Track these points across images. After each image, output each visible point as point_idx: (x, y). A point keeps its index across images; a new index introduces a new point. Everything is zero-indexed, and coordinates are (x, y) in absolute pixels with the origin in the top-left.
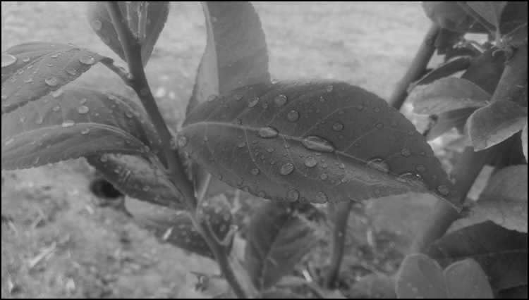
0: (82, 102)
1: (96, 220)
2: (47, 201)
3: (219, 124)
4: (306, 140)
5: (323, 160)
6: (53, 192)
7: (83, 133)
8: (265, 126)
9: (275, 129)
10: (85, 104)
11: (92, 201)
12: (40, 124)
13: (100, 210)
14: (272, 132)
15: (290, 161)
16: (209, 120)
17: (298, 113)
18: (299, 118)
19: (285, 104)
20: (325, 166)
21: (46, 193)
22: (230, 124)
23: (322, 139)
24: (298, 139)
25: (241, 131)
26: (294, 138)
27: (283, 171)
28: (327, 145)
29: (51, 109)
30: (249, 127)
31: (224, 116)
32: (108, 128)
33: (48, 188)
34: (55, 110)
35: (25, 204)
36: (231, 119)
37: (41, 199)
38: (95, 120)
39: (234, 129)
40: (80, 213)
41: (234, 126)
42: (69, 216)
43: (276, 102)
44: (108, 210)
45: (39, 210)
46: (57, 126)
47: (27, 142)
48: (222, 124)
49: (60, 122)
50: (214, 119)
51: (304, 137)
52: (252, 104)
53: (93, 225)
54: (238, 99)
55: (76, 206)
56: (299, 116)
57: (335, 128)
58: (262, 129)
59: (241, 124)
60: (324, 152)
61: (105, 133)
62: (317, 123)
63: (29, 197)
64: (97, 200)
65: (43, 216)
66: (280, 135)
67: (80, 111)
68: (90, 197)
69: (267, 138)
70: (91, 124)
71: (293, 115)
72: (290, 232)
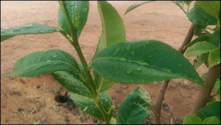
0: (54, 54)
1: (56, 111)
2: (38, 103)
3: (105, 58)
4: (138, 62)
5: (145, 68)
6: (40, 100)
7: (54, 64)
8: (122, 57)
9: (126, 58)
10: (55, 54)
11: (55, 103)
12: (39, 62)
13: (58, 107)
14: (125, 60)
15: (131, 69)
16: (101, 57)
17: (136, 52)
18: (135, 54)
19: (130, 49)
20: (145, 70)
21: (37, 100)
22: (109, 58)
23: (145, 61)
24: (135, 62)
25: (113, 60)
26: (133, 61)
27: (128, 72)
28: (147, 63)
29: (43, 56)
30: (116, 58)
31: (107, 55)
32: (64, 62)
33: (38, 98)
34: (44, 56)
35: (29, 104)
36: (109, 56)
37: (35, 103)
38: (59, 59)
39: (110, 60)
40: (50, 108)
41: (110, 58)
42: (46, 109)
43: (127, 48)
44: (61, 107)
45: (34, 107)
46: (45, 62)
47: (33, 68)
48: (106, 58)
49: (46, 61)
50: (103, 56)
51: (138, 61)
52: (118, 50)
53: (55, 113)
54: (112, 48)
55: (49, 105)
56: (136, 53)
57: (150, 57)
58: (121, 59)
59: (113, 57)
60: (145, 66)
61: (63, 64)
62: (143, 55)
63: (31, 101)
64: (57, 104)
65: (35, 109)
66: (128, 60)
67: (54, 57)
68: (54, 102)
69: (123, 62)
70: (58, 61)
71: (133, 53)
72: (136, 112)
